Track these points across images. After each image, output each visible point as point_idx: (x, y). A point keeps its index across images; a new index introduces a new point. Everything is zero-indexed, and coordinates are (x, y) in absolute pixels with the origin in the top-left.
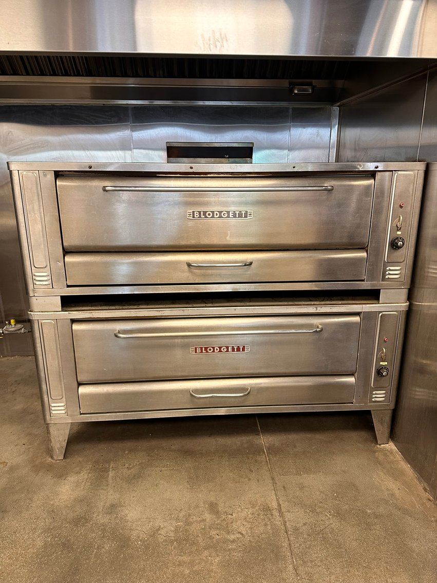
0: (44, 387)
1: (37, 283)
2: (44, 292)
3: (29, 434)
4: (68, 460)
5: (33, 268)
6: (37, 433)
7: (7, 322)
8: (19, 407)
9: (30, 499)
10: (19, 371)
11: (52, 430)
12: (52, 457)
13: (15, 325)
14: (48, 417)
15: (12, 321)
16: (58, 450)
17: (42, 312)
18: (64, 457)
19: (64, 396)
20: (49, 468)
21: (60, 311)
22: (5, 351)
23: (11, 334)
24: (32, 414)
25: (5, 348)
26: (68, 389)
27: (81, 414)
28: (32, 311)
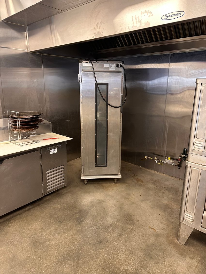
0: (184, 203)
1: (195, 147)
2: (198, 152)
3: (168, 220)
4: (187, 247)
5: (195, 138)
6: (172, 221)
7: (166, 158)
8: (165, 202)
9: (164, 258)
10: (167, 183)
11: (182, 226)
12: (178, 240)
13: (170, 160)
14: (181, 219)
15: (169, 158)
16: (183, 238)
17: (194, 163)
18: (185, 244)
19: (194, 212)
20: (176, 246)
21: (205, 166)
22: (162, 170)
23: (167, 164)
24: (170, 209)
25: (162, 169)
26: (197, 210)
27: (201, 227)
28: (188, 161)
